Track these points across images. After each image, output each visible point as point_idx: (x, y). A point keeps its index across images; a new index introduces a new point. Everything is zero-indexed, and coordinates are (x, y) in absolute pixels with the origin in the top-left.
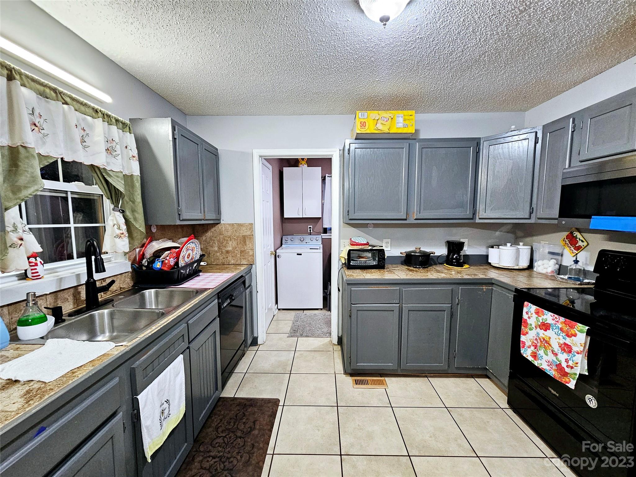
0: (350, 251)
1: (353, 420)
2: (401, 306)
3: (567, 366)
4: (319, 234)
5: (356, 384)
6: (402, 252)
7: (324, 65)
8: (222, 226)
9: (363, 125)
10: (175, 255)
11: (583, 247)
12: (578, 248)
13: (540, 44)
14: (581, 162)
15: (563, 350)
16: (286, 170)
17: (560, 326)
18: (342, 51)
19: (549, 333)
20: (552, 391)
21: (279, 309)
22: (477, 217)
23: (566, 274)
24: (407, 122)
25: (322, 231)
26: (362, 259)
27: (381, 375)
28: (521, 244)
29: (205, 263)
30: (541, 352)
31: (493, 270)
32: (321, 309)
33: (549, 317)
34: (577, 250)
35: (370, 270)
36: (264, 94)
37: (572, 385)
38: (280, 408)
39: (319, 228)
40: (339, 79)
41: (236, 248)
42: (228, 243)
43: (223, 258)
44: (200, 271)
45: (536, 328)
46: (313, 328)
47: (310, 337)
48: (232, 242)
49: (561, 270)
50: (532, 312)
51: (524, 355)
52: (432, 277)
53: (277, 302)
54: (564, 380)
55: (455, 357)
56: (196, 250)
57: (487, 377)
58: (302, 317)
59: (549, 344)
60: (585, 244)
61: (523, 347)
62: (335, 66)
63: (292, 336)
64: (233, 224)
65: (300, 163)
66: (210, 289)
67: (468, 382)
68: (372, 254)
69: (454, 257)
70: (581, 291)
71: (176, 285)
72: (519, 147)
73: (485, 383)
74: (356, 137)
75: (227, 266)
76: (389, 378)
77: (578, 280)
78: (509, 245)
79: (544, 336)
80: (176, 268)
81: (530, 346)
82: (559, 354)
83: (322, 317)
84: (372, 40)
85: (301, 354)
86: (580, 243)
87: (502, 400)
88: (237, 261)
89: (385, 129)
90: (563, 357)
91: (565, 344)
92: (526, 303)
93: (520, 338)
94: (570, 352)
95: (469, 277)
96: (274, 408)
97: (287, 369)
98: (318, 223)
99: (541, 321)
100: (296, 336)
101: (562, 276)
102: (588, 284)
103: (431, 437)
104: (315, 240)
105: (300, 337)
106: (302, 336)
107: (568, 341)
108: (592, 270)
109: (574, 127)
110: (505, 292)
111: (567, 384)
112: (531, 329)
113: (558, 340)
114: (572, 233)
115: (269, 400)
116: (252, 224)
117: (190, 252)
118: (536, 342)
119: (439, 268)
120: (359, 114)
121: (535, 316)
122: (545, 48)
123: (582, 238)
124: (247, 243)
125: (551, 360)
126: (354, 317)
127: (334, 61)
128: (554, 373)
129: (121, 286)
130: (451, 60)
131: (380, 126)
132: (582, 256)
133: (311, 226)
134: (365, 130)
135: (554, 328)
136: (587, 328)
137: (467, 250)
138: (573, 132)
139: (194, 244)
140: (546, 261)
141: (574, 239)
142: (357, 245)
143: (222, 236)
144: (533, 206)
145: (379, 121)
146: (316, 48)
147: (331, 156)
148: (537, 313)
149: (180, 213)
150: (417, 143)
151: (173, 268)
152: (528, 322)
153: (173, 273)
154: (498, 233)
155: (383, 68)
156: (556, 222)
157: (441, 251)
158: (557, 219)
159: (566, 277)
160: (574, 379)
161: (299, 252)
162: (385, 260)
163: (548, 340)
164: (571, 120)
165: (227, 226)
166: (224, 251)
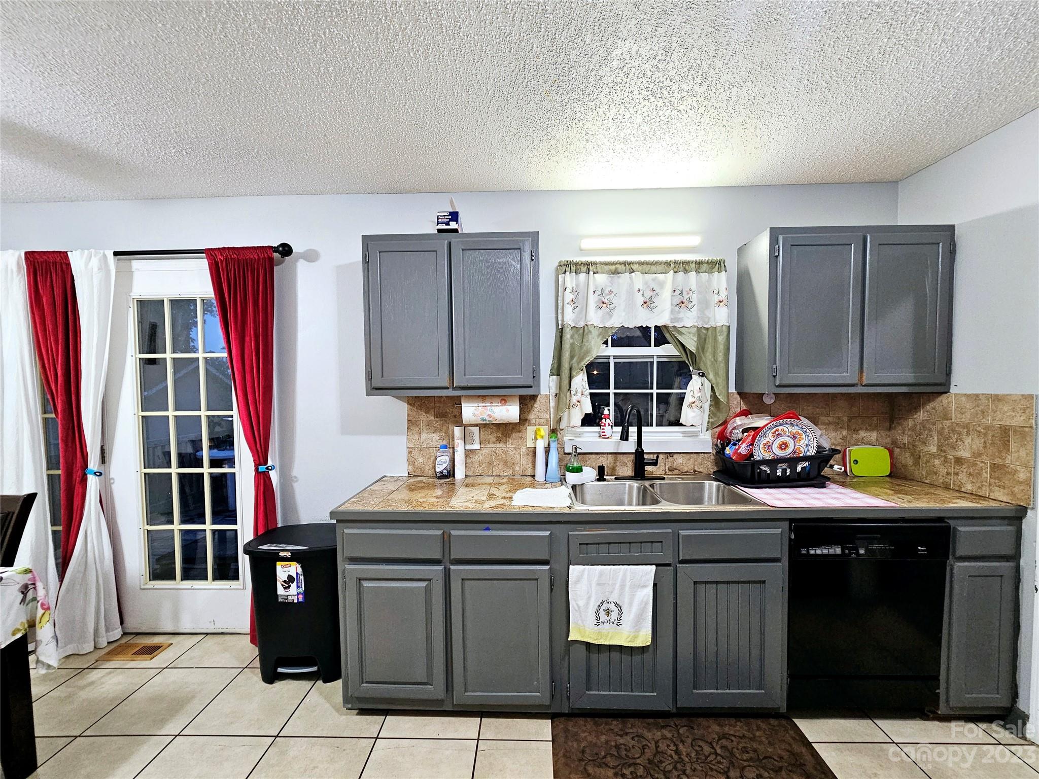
8: (951, 400)
29: (841, 469)
41: (980, 455)
42: (961, 440)
43: (948, 474)
48: (972, 440)
56: (806, 439)
64: (978, 395)
66: (769, 506)
116: (1032, 397)
117: (787, 439)
124: (1013, 445)
129: (696, 469)
139: (796, 427)
143: (948, 423)
149: (775, 374)
153: (744, 466)
165: (963, 399)
166: (951, 457)
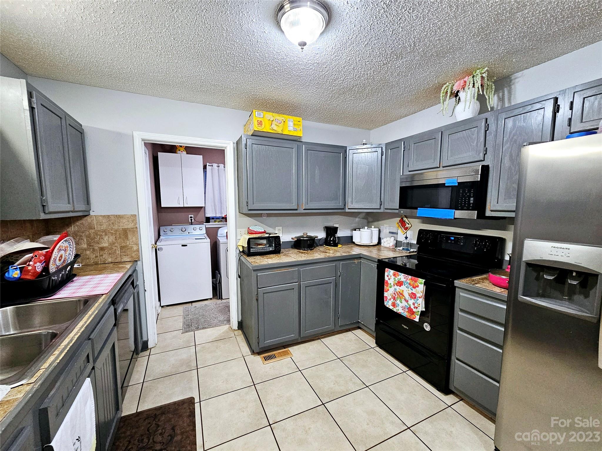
0: (249, 239)
1: (272, 392)
2: (299, 284)
3: (414, 308)
4: (201, 223)
5: (266, 360)
6: (293, 237)
7: (230, 62)
8: (92, 219)
9: (260, 123)
10: (42, 258)
11: (409, 228)
12: (406, 229)
13: (389, 88)
14: (410, 171)
15: (411, 297)
16: (161, 156)
17: (409, 282)
18: (251, 55)
19: (403, 288)
20: (404, 326)
21: (162, 307)
22: (347, 208)
23: (400, 247)
24: (296, 127)
25: (204, 220)
26: (260, 246)
27: (285, 347)
28: (373, 227)
29: (80, 265)
30: (398, 302)
31: (358, 248)
32: (211, 299)
33: (402, 277)
34: (406, 230)
35: (269, 255)
36: (154, 74)
37: (417, 319)
38: (197, 406)
39: (201, 216)
40: (241, 78)
41: (114, 243)
42: (102, 238)
43: (96, 257)
44: (75, 275)
45: (394, 286)
46: (208, 319)
47: (208, 328)
48: (109, 237)
49: (398, 244)
50: (391, 275)
51: (387, 306)
52: (321, 257)
53: (160, 300)
54: (412, 317)
55: (339, 318)
56: (69, 250)
57: (359, 328)
58: (192, 310)
59: (402, 295)
60: (410, 226)
61: (386, 300)
62: (241, 66)
63: (186, 332)
64: (109, 216)
65: (178, 150)
66: (103, 295)
67: (348, 335)
68: (267, 242)
69: (332, 239)
70: (409, 257)
71: (49, 296)
72: (372, 157)
73: (359, 332)
74: (253, 134)
75: (104, 266)
76: (292, 347)
77: (408, 250)
78: (366, 228)
79: (399, 290)
80: (44, 276)
81: (391, 299)
82: (409, 301)
83: (214, 306)
84: (280, 54)
85: (202, 347)
86: (407, 225)
87: (372, 342)
88: (116, 259)
89: (279, 130)
90: (411, 302)
91: (412, 293)
92: (386, 269)
93: (383, 294)
94: (415, 298)
95: (345, 254)
96: (191, 407)
97: (192, 366)
98: (199, 212)
99: (397, 280)
100: (192, 330)
101: (399, 248)
102: (413, 252)
103: (334, 384)
104: (198, 230)
105: (196, 331)
106: (198, 329)
107: (414, 291)
108: (416, 243)
109: (404, 148)
110: (369, 263)
111: (414, 320)
112: (391, 287)
113: (408, 291)
114: (402, 218)
115: (182, 402)
116: (135, 215)
117: (62, 252)
118: (394, 295)
119: (322, 249)
120: (255, 113)
121: (393, 277)
122: (391, 91)
123: (408, 222)
124: (130, 236)
125: (404, 306)
126: (260, 299)
127: (241, 62)
128: (406, 314)
130: (334, 84)
131: (275, 128)
132: (409, 233)
133: (192, 216)
134: (262, 128)
135: (405, 284)
136: (424, 280)
137: (340, 234)
138: (404, 151)
139: (67, 243)
140: (388, 239)
141: (404, 222)
142: (255, 234)
143: (93, 231)
144: (381, 200)
145: (274, 122)
146: (228, 46)
147: (224, 148)
148: (394, 275)
149: (44, 204)
150: (304, 146)
151: (40, 275)
152: (388, 282)
153: (41, 281)
154: (357, 219)
155: (282, 78)
156: (397, 211)
157: (321, 235)
158: (398, 209)
159: (401, 248)
160: (417, 315)
161: (184, 244)
162: (280, 246)
163: (402, 292)
164: (403, 142)
165: (100, 218)
166: (97, 248)
